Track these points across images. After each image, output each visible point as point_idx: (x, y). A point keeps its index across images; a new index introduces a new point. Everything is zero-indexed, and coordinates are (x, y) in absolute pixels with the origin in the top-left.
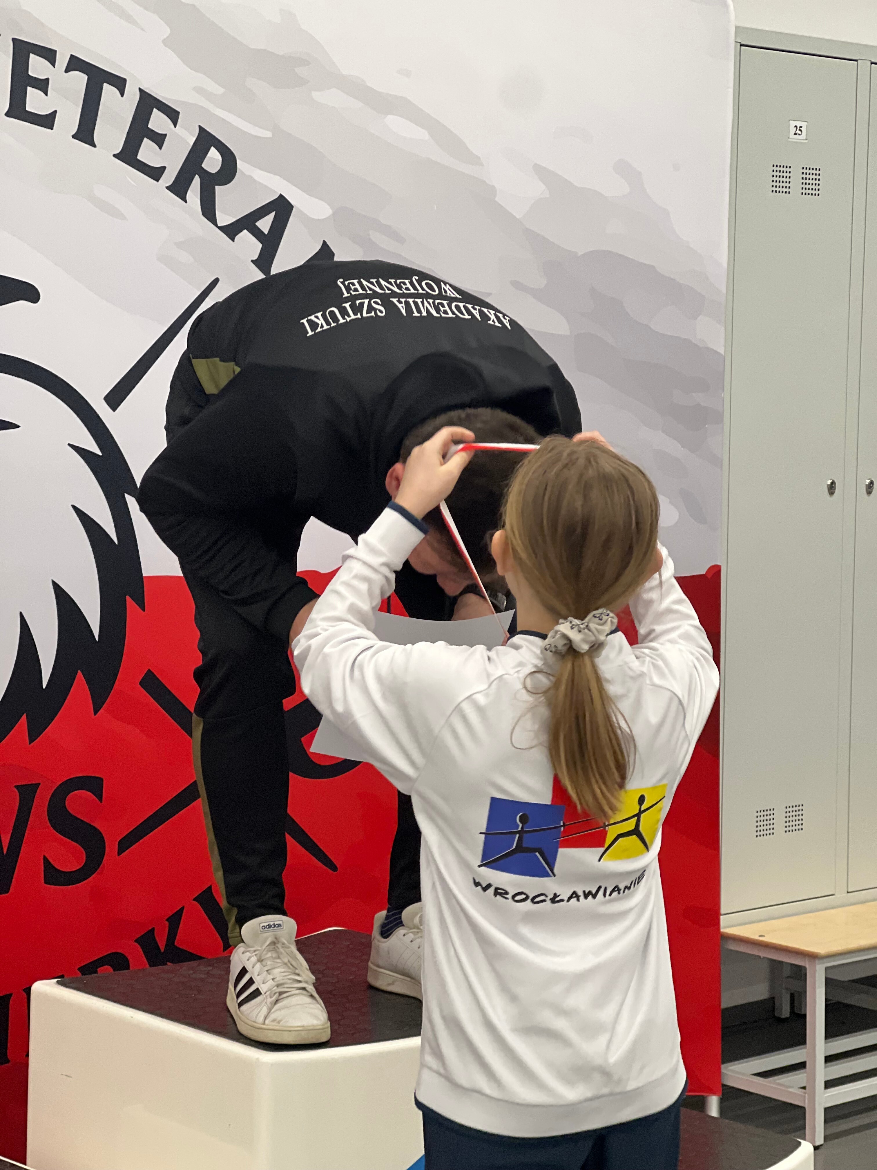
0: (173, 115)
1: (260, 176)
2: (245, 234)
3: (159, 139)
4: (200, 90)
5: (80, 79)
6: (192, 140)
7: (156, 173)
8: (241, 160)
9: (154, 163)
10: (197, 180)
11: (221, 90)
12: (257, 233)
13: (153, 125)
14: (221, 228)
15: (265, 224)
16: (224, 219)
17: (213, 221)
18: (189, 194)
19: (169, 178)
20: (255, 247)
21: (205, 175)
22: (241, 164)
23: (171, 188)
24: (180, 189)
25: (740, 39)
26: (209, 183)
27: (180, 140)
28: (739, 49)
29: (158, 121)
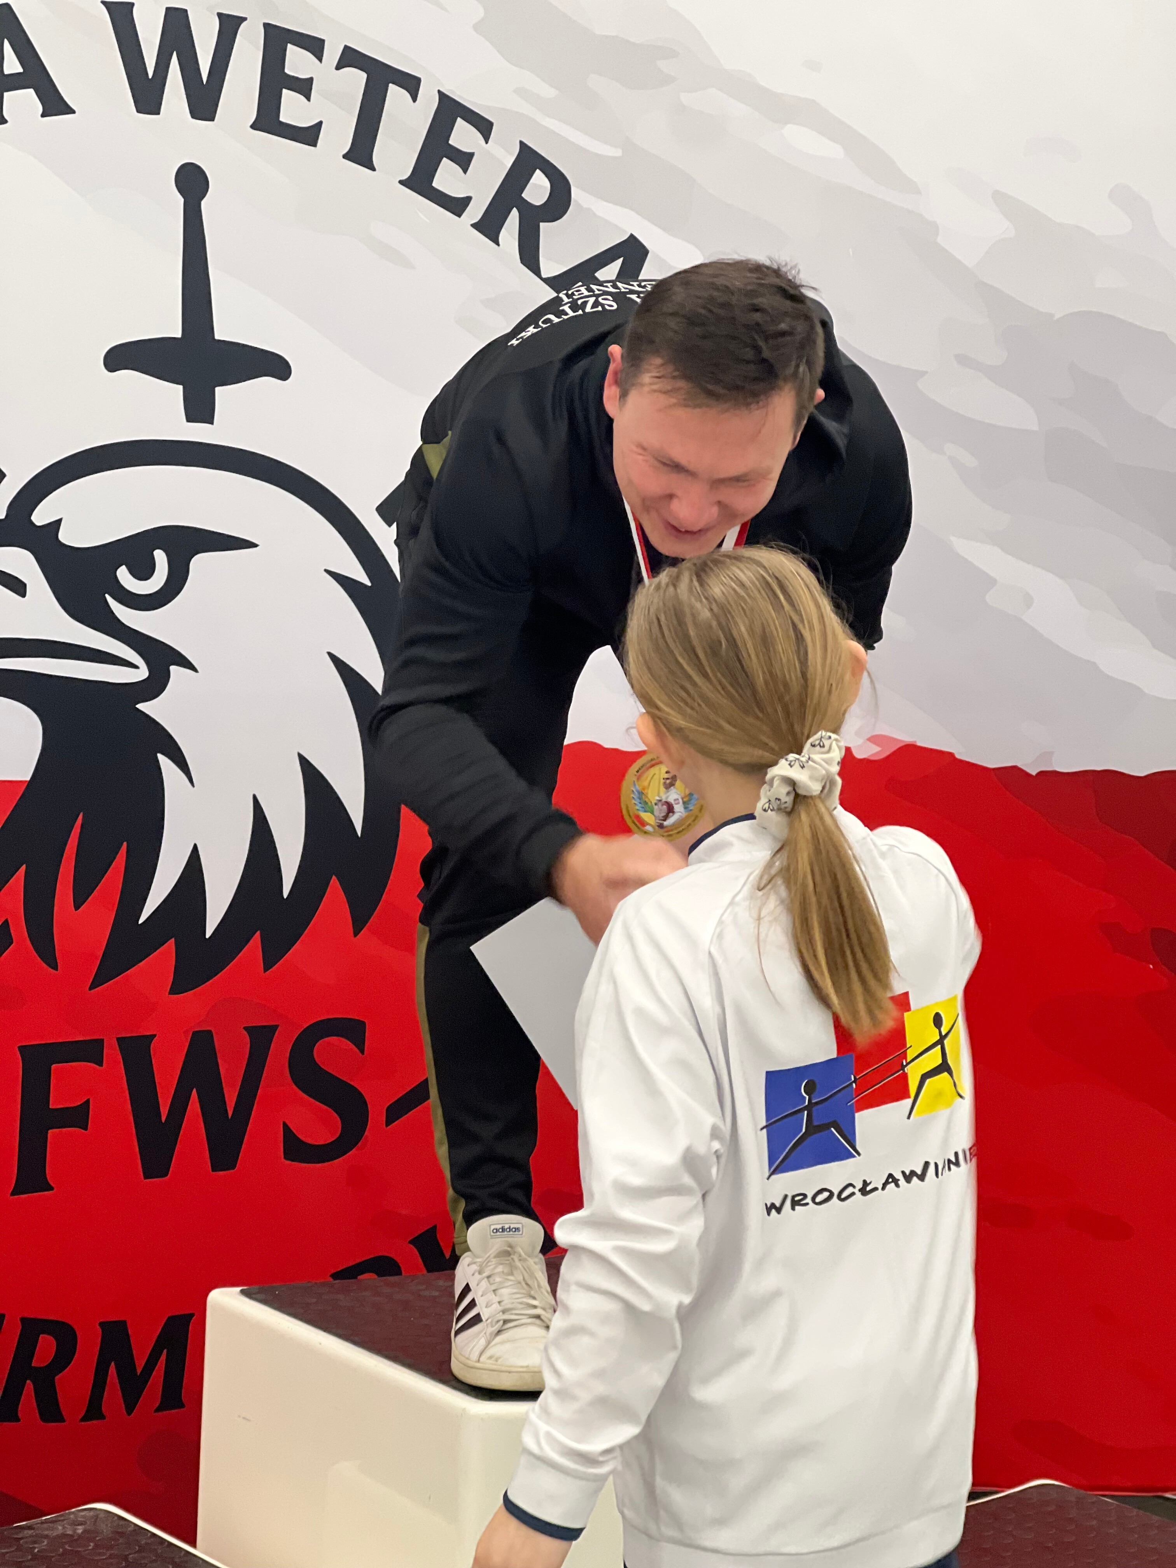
0: (484, 127)
1: (602, 209)
3: (464, 160)
4: (521, 92)
5: (357, 78)
6: (509, 161)
7: (457, 206)
8: (577, 187)
9: (456, 192)
10: (514, 215)
11: (549, 93)
13: (455, 140)
14: (547, 281)
16: (551, 267)
17: (537, 271)
18: (503, 235)
19: (475, 212)
21: (526, 209)
22: (575, 192)
23: (475, 226)
24: (490, 227)
26: (532, 219)
27: (493, 161)
29: (462, 135)
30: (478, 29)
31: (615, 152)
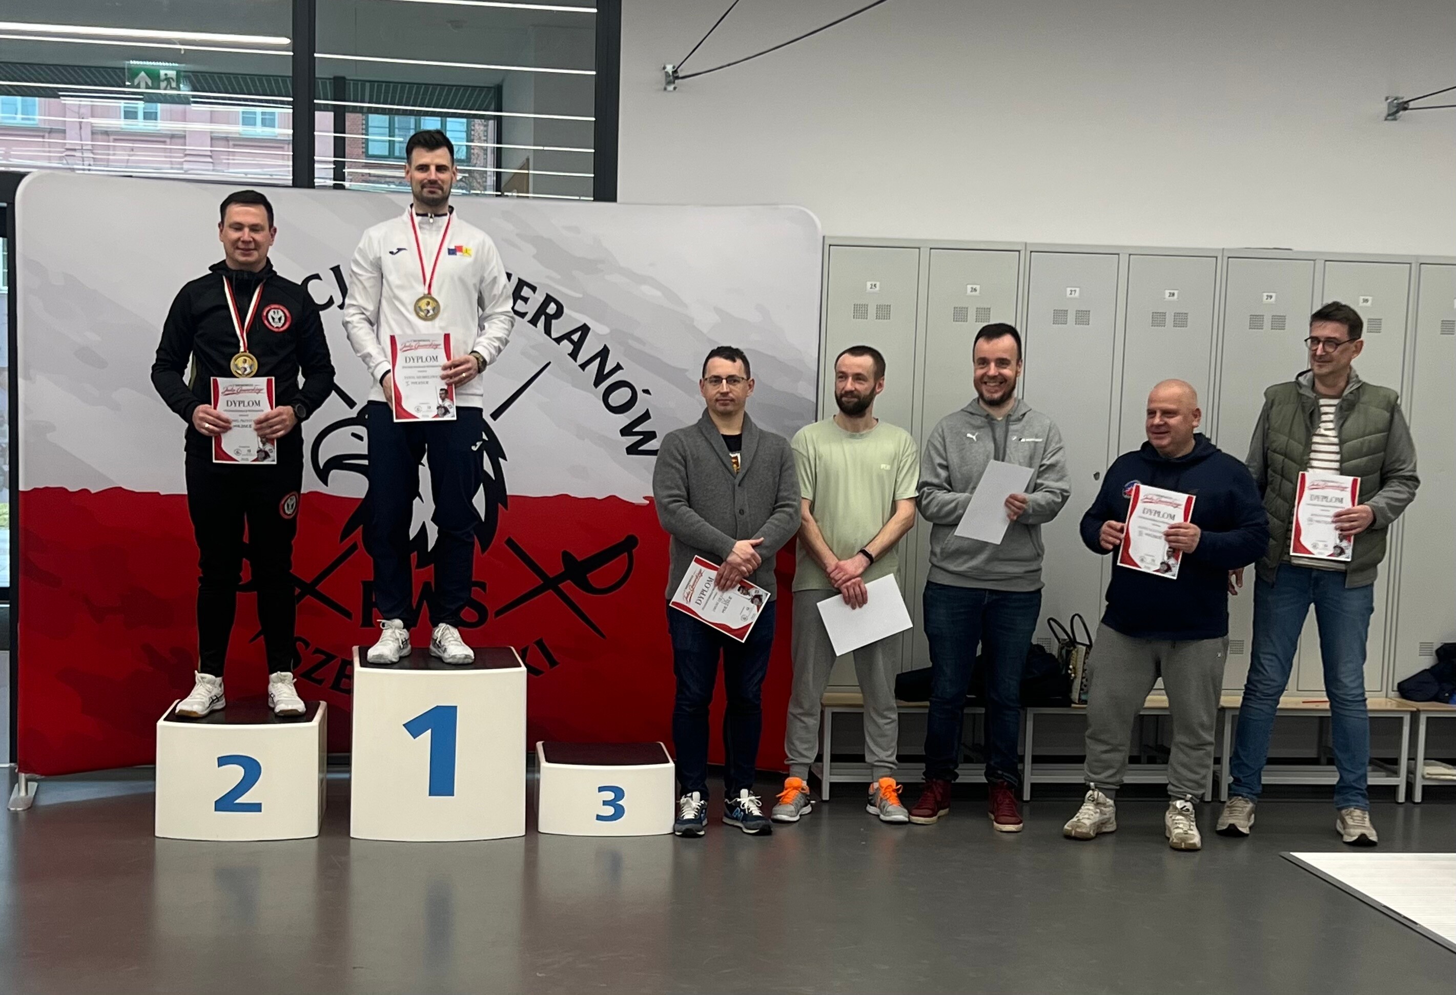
0: (534, 289)
1: (575, 315)
2: (565, 342)
3: (525, 300)
4: (548, 277)
6: (542, 299)
7: (523, 315)
8: (569, 308)
9: (522, 310)
10: (543, 317)
11: (559, 277)
12: (572, 341)
13: (523, 294)
14: (555, 339)
15: (575, 337)
16: (554, 335)
17: (551, 337)
18: (538, 325)
19: (529, 317)
20: (570, 347)
21: (547, 315)
22: (566, 310)
23: (530, 322)
24: (534, 322)
25: (828, 242)
26: (549, 319)
27: (536, 300)
28: (827, 248)
29: (526, 292)
30: (534, 257)
31: (581, 296)
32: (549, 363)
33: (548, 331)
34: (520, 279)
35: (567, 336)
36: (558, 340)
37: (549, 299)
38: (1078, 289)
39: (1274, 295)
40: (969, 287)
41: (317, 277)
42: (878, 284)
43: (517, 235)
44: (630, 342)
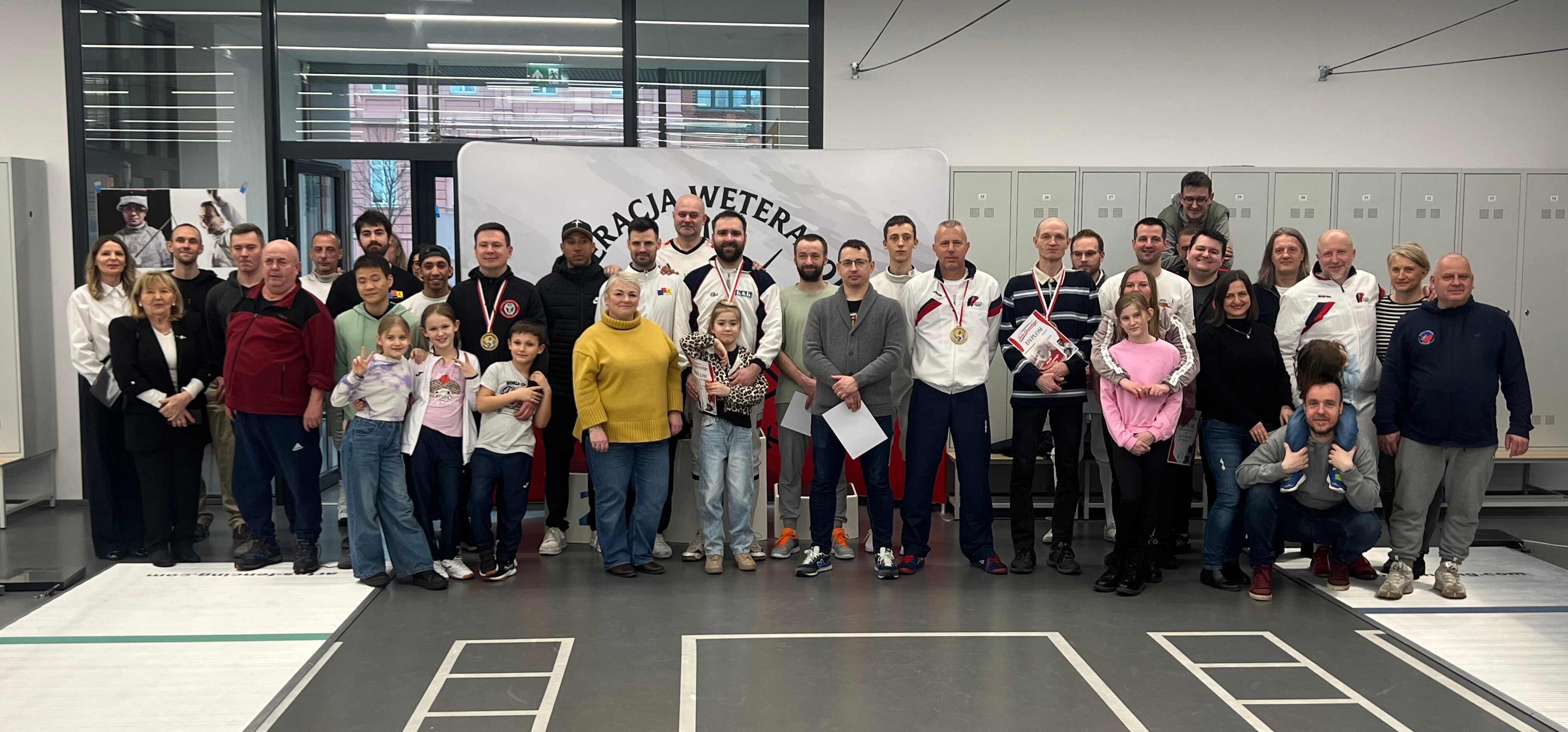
0: (771, 204)
1: (796, 219)
3: (766, 211)
4: (780, 197)
5: (744, 196)
6: (777, 211)
7: (764, 221)
8: (792, 215)
9: (765, 218)
10: (777, 222)
11: (787, 196)
12: (795, 236)
14: (784, 235)
15: (797, 233)
16: (785, 232)
17: (782, 233)
18: (774, 226)
19: (769, 222)
21: (780, 220)
22: (791, 217)
23: (769, 225)
24: (772, 225)
25: (953, 170)
26: (781, 223)
27: (773, 211)
28: (952, 173)
29: (766, 206)
30: (771, 184)
31: (800, 207)
32: (781, 250)
33: (780, 230)
34: (763, 199)
35: (792, 233)
36: (787, 236)
37: (781, 210)
38: (1114, 195)
39: (1242, 195)
40: (1044, 196)
41: (639, 201)
42: (985, 195)
43: (761, 171)
44: (831, 235)
